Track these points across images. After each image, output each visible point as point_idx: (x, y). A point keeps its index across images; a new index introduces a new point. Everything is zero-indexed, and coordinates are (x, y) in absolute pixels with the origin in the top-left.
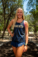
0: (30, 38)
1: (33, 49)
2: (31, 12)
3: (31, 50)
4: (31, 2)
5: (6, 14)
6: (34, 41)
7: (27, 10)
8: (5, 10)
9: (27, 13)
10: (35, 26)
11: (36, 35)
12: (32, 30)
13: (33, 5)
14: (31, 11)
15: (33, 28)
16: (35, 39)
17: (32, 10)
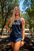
0: (26, 34)
1: (29, 44)
2: (26, 11)
3: (27, 45)
4: (26, 2)
5: (4, 13)
6: (29, 37)
7: (23, 9)
8: (3, 9)
9: (23, 12)
10: (30, 24)
12: (28, 27)
13: (28, 5)
15: (28, 25)
16: (30, 35)
17: (28, 9)
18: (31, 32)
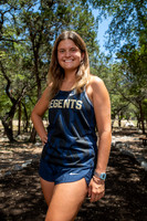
5: (42, 64)
11: (143, 129)
14: (122, 52)
18: (144, 133)
